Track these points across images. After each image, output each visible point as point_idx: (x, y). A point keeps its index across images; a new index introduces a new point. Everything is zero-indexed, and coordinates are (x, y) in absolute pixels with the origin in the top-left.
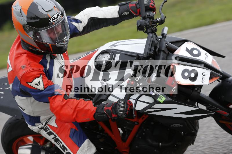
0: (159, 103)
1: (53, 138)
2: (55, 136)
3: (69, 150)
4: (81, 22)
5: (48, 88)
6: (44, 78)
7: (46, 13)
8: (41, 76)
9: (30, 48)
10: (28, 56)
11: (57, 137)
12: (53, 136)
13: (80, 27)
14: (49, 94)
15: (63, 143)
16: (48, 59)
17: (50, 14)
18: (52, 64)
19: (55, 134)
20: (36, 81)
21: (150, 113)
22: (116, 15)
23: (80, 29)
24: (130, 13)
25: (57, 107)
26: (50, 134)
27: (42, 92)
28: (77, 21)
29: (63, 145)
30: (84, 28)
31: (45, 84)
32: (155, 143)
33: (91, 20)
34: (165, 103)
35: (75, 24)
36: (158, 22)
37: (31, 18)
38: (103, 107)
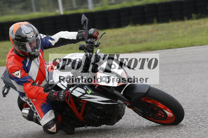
0: (87, 94)
1: (32, 107)
2: (33, 106)
3: (39, 115)
4: (54, 40)
5: (23, 78)
6: (22, 72)
7: (26, 34)
8: (20, 70)
9: (17, 53)
10: (15, 57)
11: (34, 106)
12: (32, 106)
13: (53, 43)
14: (23, 82)
15: (36, 111)
16: (28, 60)
17: (28, 35)
18: (30, 64)
19: (33, 104)
20: (17, 73)
21: (84, 99)
22: (75, 38)
23: (53, 44)
24: (83, 38)
25: (27, 89)
26: (31, 104)
27: (19, 80)
28: (52, 39)
29: (36, 112)
30: (56, 44)
31: (22, 75)
32: (95, 116)
33: (60, 39)
34: (91, 94)
35: (50, 41)
36: (95, 45)
37: (18, 36)
38: (53, 93)
